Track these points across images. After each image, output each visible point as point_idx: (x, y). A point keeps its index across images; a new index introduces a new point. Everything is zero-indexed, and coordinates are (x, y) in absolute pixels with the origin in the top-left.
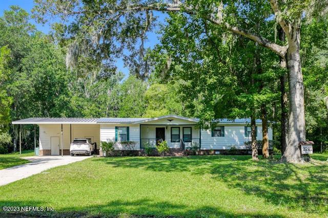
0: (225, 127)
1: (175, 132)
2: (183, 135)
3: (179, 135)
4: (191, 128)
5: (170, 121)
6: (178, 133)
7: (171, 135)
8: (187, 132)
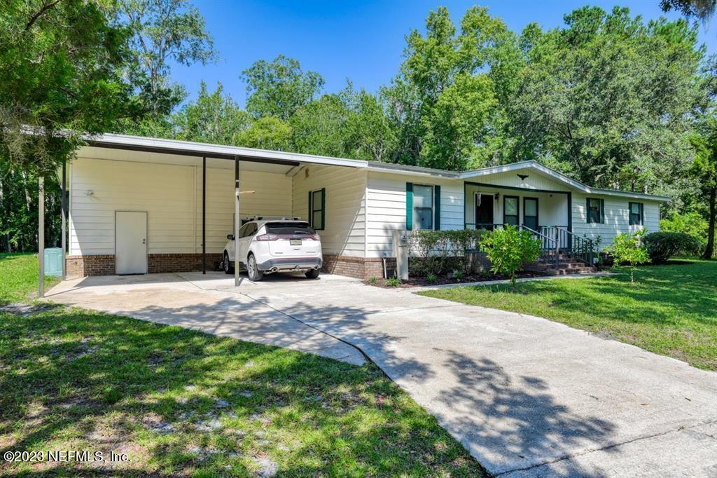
0: (605, 203)
2: (525, 217)
3: (517, 217)
4: (536, 199)
5: (523, 177)
6: (516, 213)
7: (505, 216)
8: (531, 210)
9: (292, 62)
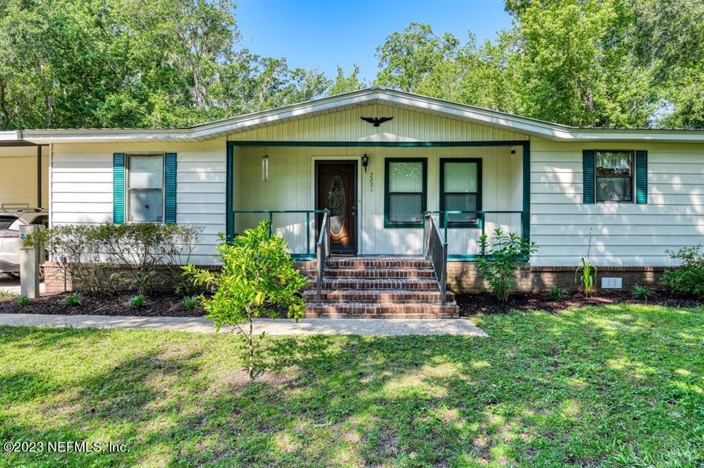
0: (651, 159)
1: (405, 181)
2: (443, 195)
3: (424, 195)
4: (478, 161)
6: (419, 189)
7: (388, 195)
8: (461, 182)
9: (424, 28)
